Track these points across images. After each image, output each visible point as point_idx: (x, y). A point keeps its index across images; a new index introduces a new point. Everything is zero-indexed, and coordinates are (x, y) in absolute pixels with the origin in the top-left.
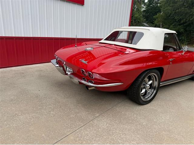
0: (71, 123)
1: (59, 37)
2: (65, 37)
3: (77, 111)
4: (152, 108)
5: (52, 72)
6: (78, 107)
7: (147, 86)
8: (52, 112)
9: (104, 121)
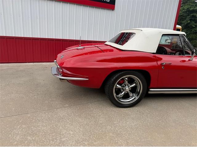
0: (40, 106)
3: (54, 100)
4: (127, 112)
6: (58, 97)
7: (126, 88)
8: (35, 97)
9: (66, 111)
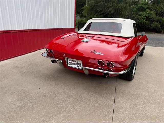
0: (102, 112)
1: (23, 29)
2: (28, 29)
3: (95, 99)
5: (30, 67)
6: (92, 95)
8: (76, 107)
9: (122, 101)
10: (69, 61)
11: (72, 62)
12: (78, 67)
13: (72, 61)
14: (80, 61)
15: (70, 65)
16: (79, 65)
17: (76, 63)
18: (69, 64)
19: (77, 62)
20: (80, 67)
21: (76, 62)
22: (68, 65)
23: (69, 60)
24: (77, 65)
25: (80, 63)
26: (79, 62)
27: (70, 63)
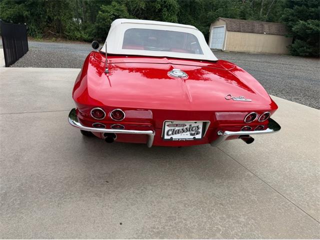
10: (167, 128)
11: (177, 128)
12: (192, 137)
13: (177, 125)
14: (196, 123)
15: (172, 136)
16: (193, 132)
17: (186, 129)
18: (168, 135)
19: (188, 126)
20: (197, 134)
21: (185, 125)
22: (166, 137)
23: (168, 126)
24: (188, 133)
25: (198, 127)
26: (194, 125)
27: (170, 133)
